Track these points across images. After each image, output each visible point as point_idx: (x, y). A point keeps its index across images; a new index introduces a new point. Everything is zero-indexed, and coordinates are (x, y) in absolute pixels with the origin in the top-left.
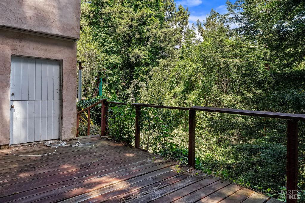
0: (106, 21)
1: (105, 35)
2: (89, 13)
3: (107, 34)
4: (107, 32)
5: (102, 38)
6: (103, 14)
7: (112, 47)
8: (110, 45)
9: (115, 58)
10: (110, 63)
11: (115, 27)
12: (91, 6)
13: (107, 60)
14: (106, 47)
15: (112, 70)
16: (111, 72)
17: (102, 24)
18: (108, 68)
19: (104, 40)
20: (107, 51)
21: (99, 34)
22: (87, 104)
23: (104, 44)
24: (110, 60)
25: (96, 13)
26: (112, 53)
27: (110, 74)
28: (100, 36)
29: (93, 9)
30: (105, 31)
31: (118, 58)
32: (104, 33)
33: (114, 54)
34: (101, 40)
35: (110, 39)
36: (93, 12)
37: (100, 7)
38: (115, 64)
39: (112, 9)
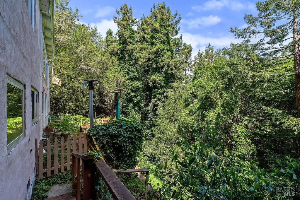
0: (130, 55)
1: (130, 66)
2: (117, 50)
3: (131, 66)
4: (131, 63)
5: (127, 69)
6: (127, 51)
7: (135, 75)
8: (134, 74)
9: (138, 84)
10: (134, 88)
11: (136, 60)
12: (118, 45)
13: (131, 85)
14: (131, 75)
15: (136, 93)
16: (135, 94)
17: (127, 58)
18: (132, 91)
19: (129, 70)
20: (131, 79)
21: (125, 66)
22: (100, 131)
23: (129, 73)
24: (133, 85)
25: (122, 50)
26: (135, 80)
27: (134, 95)
28: (126, 67)
29: (120, 47)
30: (130, 63)
31: (140, 83)
32: (128, 65)
33: (137, 80)
34: (127, 70)
35: (133, 69)
36: (120, 49)
37: (125, 45)
38: (137, 88)
39: (134, 46)
